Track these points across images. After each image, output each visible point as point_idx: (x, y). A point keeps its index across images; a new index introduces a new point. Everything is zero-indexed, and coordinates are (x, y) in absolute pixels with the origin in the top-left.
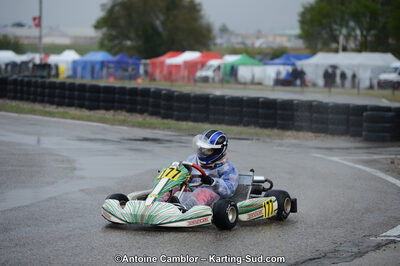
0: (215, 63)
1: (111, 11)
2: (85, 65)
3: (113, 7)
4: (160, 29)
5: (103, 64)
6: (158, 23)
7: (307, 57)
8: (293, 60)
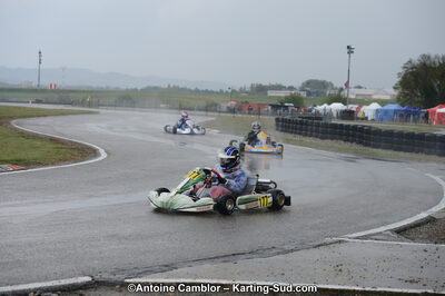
1: (404, 78)
2: (386, 112)
3: (406, 75)
4: (437, 89)
5: (395, 111)
6: (436, 85)
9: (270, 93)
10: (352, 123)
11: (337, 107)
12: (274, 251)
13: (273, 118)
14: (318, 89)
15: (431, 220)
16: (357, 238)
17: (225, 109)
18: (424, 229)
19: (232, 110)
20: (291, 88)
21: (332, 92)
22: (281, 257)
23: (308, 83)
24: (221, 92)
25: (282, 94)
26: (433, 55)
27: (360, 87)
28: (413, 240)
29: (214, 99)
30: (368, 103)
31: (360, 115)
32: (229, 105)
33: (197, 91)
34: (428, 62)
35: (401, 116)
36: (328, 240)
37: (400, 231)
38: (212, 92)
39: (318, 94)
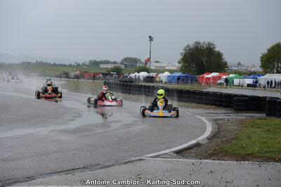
0: (225, 77)
1: (185, 56)
2: (173, 77)
3: (185, 54)
4: (205, 63)
6: (204, 60)
7: (263, 75)
8: (257, 76)
9: (102, 66)
10: (151, 84)
11: (143, 74)
12: (99, 166)
13: (103, 81)
14: (131, 63)
15: (198, 145)
16: (152, 157)
17: (73, 76)
18: (193, 151)
19: (77, 77)
20: (115, 63)
21: (141, 65)
22: (103, 170)
23: (126, 59)
24: (71, 65)
25: (109, 66)
26: (202, 42)
27: (158, 62)
28: (186, 157)
29: (66, 70)
30: (163, 72)
31: (158, 79)
32: (75, 73)
33: (55, 65)
34: (199, 46)
35: (183, 80)
36: (133, 159)
37: (179, 153)
38: (64, 65)
39: (131, 66)
